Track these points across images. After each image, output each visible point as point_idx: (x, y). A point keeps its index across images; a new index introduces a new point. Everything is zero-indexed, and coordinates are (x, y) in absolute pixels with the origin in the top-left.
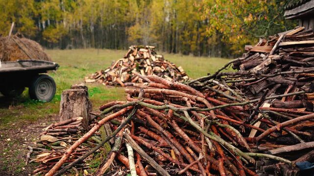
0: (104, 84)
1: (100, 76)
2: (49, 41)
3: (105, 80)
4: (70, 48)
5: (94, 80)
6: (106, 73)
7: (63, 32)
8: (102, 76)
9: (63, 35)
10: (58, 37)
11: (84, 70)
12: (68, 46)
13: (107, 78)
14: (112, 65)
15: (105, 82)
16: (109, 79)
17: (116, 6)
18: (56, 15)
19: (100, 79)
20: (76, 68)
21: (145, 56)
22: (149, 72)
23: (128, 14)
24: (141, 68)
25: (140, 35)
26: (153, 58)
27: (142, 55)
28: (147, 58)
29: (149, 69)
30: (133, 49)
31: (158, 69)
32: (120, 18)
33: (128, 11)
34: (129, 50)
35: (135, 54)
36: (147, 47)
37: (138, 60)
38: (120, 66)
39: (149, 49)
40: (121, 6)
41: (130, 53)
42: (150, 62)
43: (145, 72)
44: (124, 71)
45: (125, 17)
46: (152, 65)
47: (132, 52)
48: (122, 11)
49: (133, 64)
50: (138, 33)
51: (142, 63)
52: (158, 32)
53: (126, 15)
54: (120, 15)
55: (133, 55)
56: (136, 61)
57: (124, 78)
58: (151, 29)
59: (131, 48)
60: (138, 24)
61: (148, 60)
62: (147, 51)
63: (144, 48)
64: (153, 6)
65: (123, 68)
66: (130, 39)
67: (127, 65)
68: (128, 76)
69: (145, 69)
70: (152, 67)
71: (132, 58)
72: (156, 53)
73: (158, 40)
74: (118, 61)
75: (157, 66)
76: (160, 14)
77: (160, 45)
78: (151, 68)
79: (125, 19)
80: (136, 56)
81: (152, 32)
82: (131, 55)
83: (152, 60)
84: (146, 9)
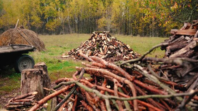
0: (74, 58)
1: (72, 53)
2: (49, 30)
3: (76, 56)
4: (62, 34)
5: (69, 56)
6: (77, 50)
7: (58, 24)
8: (74, 53)
9: (58, 25)
10: (55, 27)
11: (65, 48)
12: (61, 32)
13: (77, 54)
14: (81, 45)
15: (75, 57)
16: (78, 55)
17: (90, 6)
18: (53, 13)
19: (72, 55)
20: (61, 47)
21: (103, 39)
22: (105, 49)
23: (98, 11)
24: (100, 47)
25: (105, 24)
26: (108, 39)
27: (101, 37)
28: (104, 40)
29: (105, 47)
30: (95, 34)
31: (111, 47)
32: (92, 14)
33: (97, 9)
34: (92, 35)
35: (96, 37)
36: (104, 32)
37: (98, 41)
38: (86, 45)
39: (106, 34)
40: (93, 6)
41: (93, 37)
42: (106, 42)
43: (102, 49)
44: (89, 49)
45: (96, 13)
46: (108, 44)
47: (94, 35)
48: (94, 9)
49: (95, 44)
50: (104, 23)
51: (101, 43)
52: (117, 22)
53: (96, 12)
54: (92, 12)
55: (95, 38)
56: (97, 42)
57: (88, 54)
58: (112, 20)
59: (94, 33)
60: (104, 17)
61: (105, 41)
62: (104, 35)
63: (102, 33)
64: (113, 6)
65: (88, 47)
66: (99, 27)
67: (91, 45)
68: (91, 52)
69: (103, 47)
70: (108, 46)
71: (94, 40)
72: (110, 36)
73: (117, 27)
74: (85, 42)
75: (111, 45)
76: (118, 10)
77: (118, 30)
78: (106, 46)
79: (96, 14)
80: (97, 38)
81: (113, 22)
82: (93, 38)
83: (108, 41)
84: (109, 7)
